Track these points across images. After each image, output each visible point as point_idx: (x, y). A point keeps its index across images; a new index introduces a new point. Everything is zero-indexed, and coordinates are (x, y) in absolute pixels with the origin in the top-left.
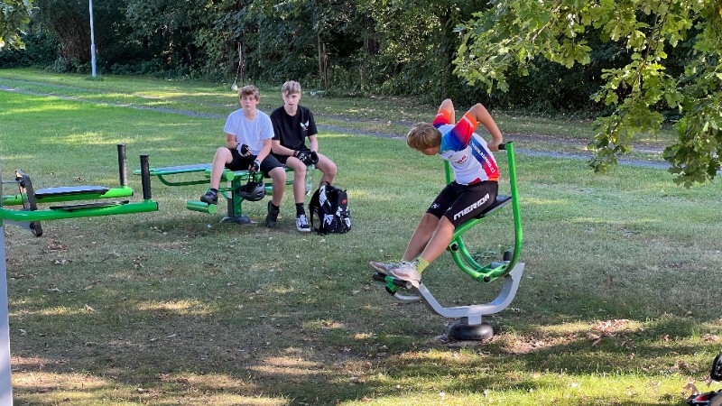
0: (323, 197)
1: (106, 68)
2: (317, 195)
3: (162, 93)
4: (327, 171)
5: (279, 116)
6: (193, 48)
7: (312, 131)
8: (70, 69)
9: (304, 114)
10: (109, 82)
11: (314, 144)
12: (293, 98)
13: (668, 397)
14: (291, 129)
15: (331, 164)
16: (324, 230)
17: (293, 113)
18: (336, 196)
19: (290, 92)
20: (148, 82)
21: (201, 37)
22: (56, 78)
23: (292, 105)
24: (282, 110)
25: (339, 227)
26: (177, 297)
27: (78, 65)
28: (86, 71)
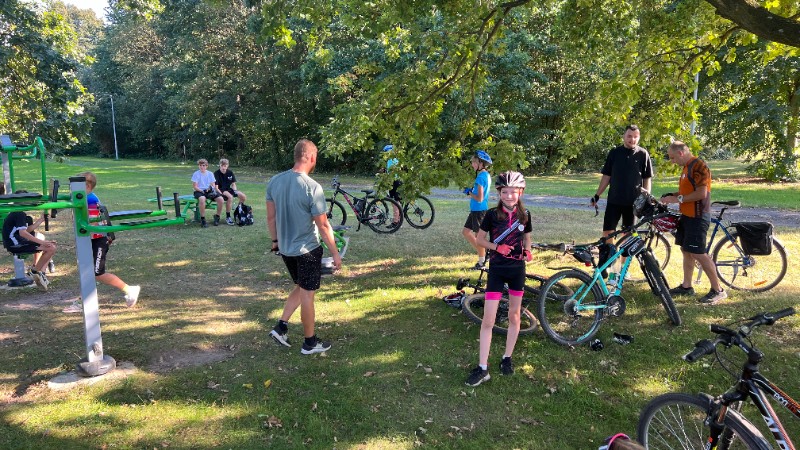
0: (240, 209)
1: (123, 156)
2: (237, 209)
3: (147, 166)
4: (242, 199)
5: (218, 174)
6: (162, 147)
7: (233, 180)
8: (105, 156)
9: (229, 173)
10: (123, 161)
11: (234, 186)
12: (224, 165)
13: (431, 297)
14: (224, 181)
15: (244, 195)
16: (241, 224)
17: (224, 172)
18: (246, 209)
19: (224, 164)
20: (141, 161)
21: (166, 143)
22: (99, 160)
23: (224, 169)
24: (219, 171)
25: (249, 222)
26: (178, 259)
27: (110, 154)
28: (113, 157)
